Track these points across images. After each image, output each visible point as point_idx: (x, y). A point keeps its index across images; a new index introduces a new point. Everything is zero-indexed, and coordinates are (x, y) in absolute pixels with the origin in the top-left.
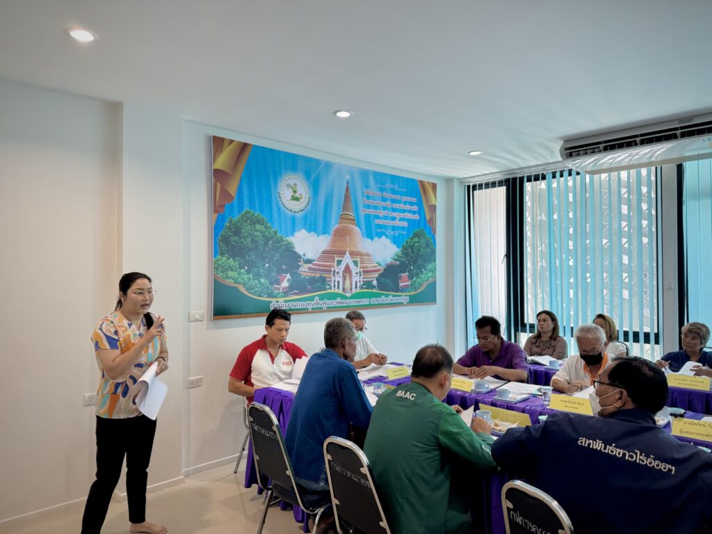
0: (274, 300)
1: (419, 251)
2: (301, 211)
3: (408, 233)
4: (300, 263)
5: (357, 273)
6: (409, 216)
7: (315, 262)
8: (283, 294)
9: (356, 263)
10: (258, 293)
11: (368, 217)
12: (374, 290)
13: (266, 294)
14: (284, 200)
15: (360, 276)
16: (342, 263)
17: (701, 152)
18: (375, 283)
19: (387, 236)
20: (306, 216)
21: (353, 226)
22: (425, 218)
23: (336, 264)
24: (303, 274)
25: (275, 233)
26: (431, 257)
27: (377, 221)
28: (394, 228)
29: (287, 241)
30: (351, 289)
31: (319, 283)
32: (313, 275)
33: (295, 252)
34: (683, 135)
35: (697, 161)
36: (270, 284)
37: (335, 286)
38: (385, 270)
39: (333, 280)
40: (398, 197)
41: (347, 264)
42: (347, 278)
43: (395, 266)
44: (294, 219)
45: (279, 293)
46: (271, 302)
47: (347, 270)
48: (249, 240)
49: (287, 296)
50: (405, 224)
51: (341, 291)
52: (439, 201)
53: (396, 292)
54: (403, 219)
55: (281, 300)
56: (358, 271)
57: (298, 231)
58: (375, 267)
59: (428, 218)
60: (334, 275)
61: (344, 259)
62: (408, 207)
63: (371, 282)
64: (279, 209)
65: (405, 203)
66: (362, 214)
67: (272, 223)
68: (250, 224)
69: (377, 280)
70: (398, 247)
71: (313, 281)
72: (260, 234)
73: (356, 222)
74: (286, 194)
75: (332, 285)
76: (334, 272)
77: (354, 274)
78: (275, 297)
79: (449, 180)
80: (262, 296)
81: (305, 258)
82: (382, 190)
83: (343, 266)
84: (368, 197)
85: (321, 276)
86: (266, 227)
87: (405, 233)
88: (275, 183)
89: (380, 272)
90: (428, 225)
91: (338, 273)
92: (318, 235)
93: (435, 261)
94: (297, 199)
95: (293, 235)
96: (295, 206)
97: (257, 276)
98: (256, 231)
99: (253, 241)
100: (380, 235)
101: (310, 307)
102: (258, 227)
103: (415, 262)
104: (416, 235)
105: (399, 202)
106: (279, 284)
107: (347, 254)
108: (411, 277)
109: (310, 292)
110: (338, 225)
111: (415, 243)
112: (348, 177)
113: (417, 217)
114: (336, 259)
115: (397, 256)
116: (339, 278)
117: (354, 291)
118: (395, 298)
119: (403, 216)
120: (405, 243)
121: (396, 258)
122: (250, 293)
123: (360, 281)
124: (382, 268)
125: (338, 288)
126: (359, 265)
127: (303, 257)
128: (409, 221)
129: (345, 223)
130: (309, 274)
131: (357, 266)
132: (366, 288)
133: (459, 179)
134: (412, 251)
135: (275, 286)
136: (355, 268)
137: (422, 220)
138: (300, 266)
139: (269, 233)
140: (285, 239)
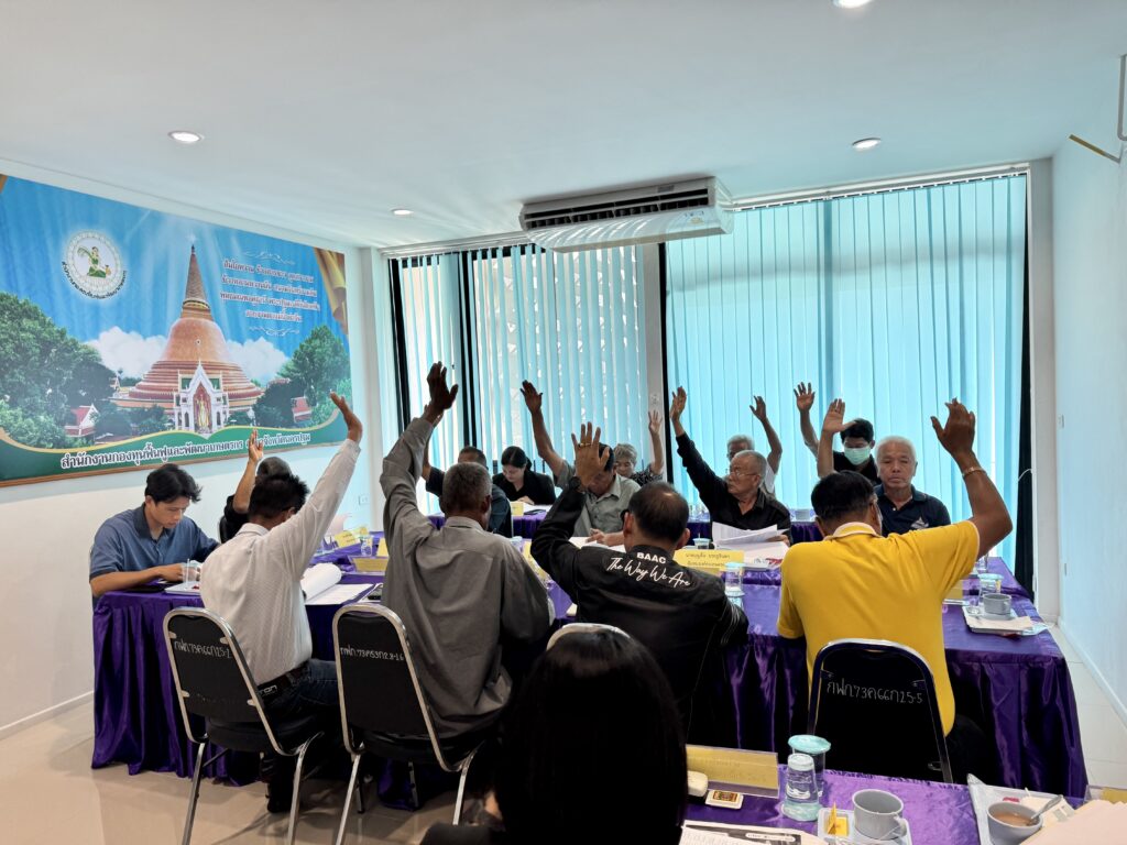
0: (67, 451)
1: (322, 360)
2: (112, 294)
3: (303, 333)
4: (114, 386)
5: (218, 400)
6: (302, 304)
7: (141, 383)
8: (85, 442)
9: (215, 382)
10: (35, 441)
11: (232, 306)
12: (251, 426)
13: (49, 442)
14: (76, 277)
15: (225, 403)
16: (191, 383)
17: (686, 229)
18: (251, 414)
19: (267, 338)
20: (119, 304)
21: (208, 321)
22: (329, 307)
23: (180, 385)
24: (118, 403)
25: (62, 334)
26: (342, 370)
27: (249, 313)
28: (279, 324)
29: (86, 347)
30: (210, 426)
31: (152, 419)
32: (140, 405)
33: (103, 367)
34: (664, 207)
35: (679, 241)
36: (57, 424)
37: (180, 422)
38: (267, 392)
39: (176, 412)
40: (283, 274)
41: (201, 385)
42: (203, 408)
43: (285, 385)
44: (96, 309)
45: (76, 439)
46: (63, 455)
47: (201, 393)
48: (9, 347)
49: (93, 443)
50: (296, 317)
51: (192, 430)
52: (350, 281)
53: (288, 427)
54: (294, 310)
55: (82, 451)
56: (220, 395)
57: (107, 330)
58: (250, 388)
59: (334, 308)
60: (178, 405)
61: (194, 377)
62: (300, 290)
63: (245, 412)
64: (66, 292)
65: (295, 284)
66: (221, 301)
67: (53, 317)
68: (12, 319)
69: (255, 408)
70: (287, 354)
71: (140, 415)
72: (31, 336)
73: (212, 313)
74: (79, 267)
75: (176, 420)
76: (178, 398)
77: (213, 401)
78: (70, 446)
79: (363, 251)
80: (43, 446)
81: (123, 377)
82: (255, 261)
83: (193, 389)
84: (231, 274)
85: (155, 407)
86: (43, 324)
87: (298, 332)
88: (57, 245)
89: (260, 396)
90: (334, 320)
91: (185, 400)
92: (145, 338)
93: (349, 376)
94: (100, 274)
95: (96, 337)
96: (99, 287)
97: (31, 410)
98: (23, 330)
99: (17, 349)
100: (255, 336)
101: (137, 461)
102: (26, 323)
103: (317, 378)
104: (316, 336)
105: (284, 282)
106: (74, 423)
107: (200, 368)
108: (311, 403)
109: (136, 434)
110: (178, 321)
111: (314, 348)
112: (193, 239)
113: (315, 306)
114: (180, 376)
115: (288, 369)
116: (187, 408)
117: (215, 428)
118: (288, 437)
119: (292, 306)
120: (299, 348)
121: (285, 372)
122: (18, 441)
123: (225, 413)
124: (262, 389)
125: (187, 425)
126: (222, 386)
127: (118, 375)
128: (303, 312)
129: (192, 316)
130: (129, 404)
131: (218, 388)
132: (236, 424)
133: (379, 250)
134: (312, 361)
135: (67, 427)
136: (215, 390)
137: (325, 312)
138: (114, 391)
139: (50, 333)
140: (80, 344)
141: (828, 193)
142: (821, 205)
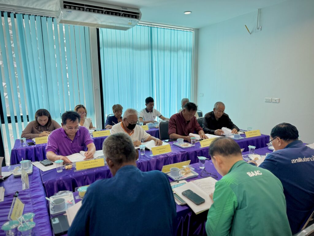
141: (151, 25)
142: (149, 28)
